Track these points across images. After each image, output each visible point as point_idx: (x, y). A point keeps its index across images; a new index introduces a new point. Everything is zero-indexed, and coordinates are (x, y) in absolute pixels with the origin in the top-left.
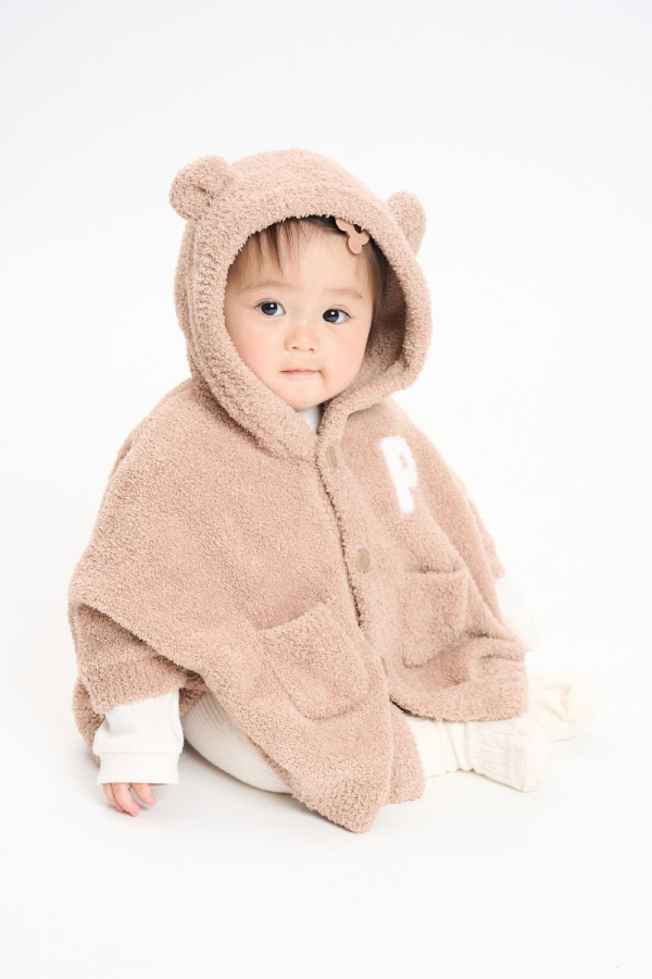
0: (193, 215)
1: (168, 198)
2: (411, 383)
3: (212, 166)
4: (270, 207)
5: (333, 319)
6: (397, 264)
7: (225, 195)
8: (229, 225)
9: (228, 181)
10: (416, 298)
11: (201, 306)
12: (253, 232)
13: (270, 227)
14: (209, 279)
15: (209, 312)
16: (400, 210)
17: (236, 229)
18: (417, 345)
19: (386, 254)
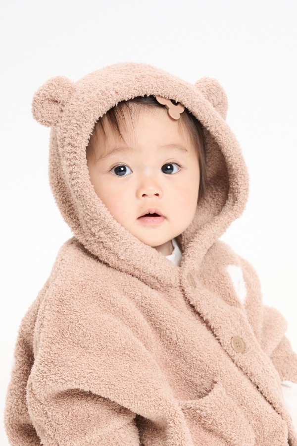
0: (53, 121)
1: (31, 115)
2: (241, 213)
3: (58, 83)
4: (105, 97)
5: (169, 171)
6: (209, 124)
7: (73, 101)
8: (78, 118)
9: (71, 90)
10: (229, 148)
11: (74, 182)
12: (97, 118)
13: (108, 112)
14: (74, 161)
15: (81, 185)
16: (204, 89)
17: (84, 119)
18: (239, 183)
19: (199, 118)
